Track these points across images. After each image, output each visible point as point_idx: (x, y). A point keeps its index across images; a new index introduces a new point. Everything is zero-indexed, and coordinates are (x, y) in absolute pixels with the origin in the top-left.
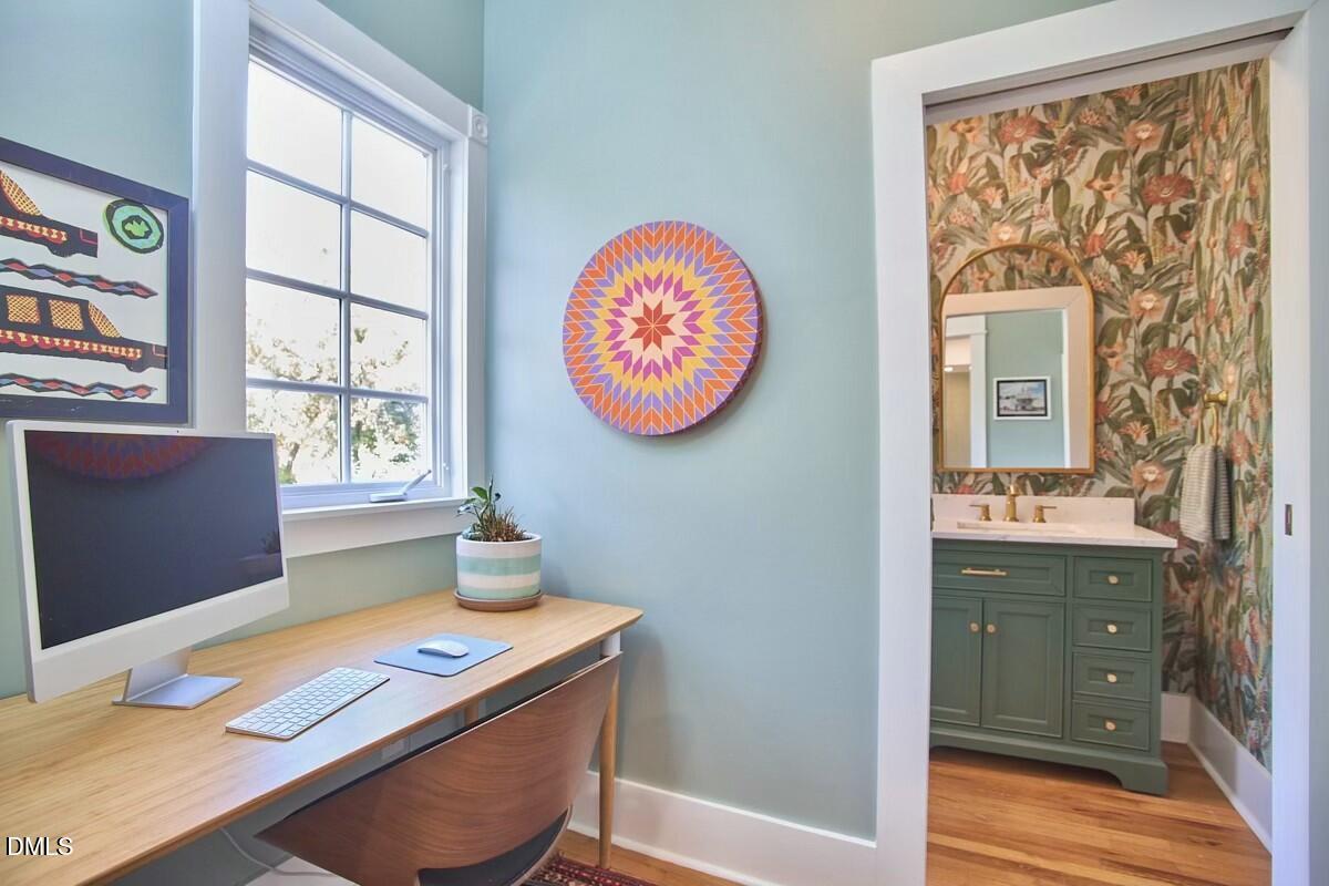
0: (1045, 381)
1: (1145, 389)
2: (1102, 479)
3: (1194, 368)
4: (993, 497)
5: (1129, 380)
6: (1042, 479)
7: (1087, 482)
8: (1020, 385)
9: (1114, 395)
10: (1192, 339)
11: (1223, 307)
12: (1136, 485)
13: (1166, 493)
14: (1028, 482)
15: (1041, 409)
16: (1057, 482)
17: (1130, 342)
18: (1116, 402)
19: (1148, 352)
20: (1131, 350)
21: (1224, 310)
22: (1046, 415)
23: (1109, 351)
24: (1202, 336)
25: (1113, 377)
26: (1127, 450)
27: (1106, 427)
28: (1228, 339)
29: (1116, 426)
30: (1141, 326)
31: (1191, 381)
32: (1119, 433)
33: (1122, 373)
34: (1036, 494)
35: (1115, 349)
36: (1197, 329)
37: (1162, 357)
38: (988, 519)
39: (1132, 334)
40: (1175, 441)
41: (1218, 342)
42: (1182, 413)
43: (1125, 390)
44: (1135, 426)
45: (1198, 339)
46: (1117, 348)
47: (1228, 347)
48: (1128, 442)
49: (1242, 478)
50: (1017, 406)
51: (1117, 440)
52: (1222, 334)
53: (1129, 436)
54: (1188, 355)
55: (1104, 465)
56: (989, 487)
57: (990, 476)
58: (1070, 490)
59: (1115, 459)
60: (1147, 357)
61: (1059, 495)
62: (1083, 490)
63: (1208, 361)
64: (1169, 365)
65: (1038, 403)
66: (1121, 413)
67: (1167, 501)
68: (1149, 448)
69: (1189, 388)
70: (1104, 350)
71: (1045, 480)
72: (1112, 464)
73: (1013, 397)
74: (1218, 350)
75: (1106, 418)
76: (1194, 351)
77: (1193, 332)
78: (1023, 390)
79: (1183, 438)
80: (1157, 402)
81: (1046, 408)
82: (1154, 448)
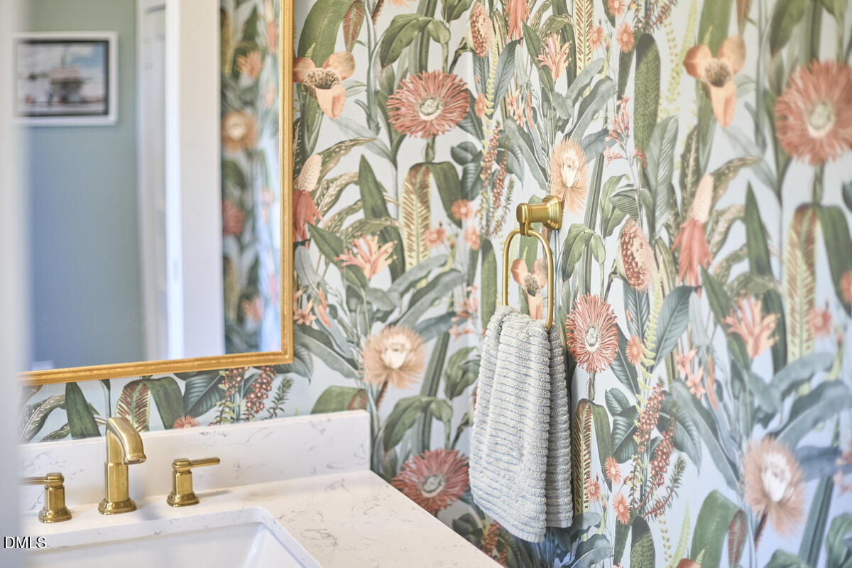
0: (106, 43)
1: (386, 163)
2: (306, 373)
3: (472, 121)
4: (68, 443)
5: (355, 142)
6: (182, 384)
7: (278, 381)
8: (58, 51)
9: (329, 176)
10: (467, 57)
11: (549, 12)
12: (371, 381)
13: (423, 392)
14: (150, 398)
15: (97, 101)
16: (214, 389)
17: (360, 53)
18: (333, 190)
19: (391, 79)
20: (360, 74)
21: (551, 20)
22: (106, 113)
23: (319, 72)
24: (494, 61)
25: (327, 134)
26: (353, 302)
27: (313, 251)
28: (561, 85)
29: (333, 248)
30: (380, 17)
31: (464, 147)
32: (338, 264)
33: (345, 126)
34: (168, 426)
35: (331, 70)
36: (480, 43)
37: (415, 92)
38: (63, 514)
39: (363, 36)
40: (438, 278)
41: (537, 86)
42: (451, 216)
43: (348, 165)
44: (367, 245)
45: (481, 62)
46: (335, 67)
47: (563, 104)
48: (356, 287)
49: (600, 400)
50: (51, 96)
51: (334, 279)
52: (545, 70)
53: (356, 269)
54: (459, 91)
55: (309, 340)
56: (59, 419)
57: (61, 391)
58: (242, 404)
59: (333, 327)
60: (391, 92)
61: (220, 420)
62: (268, 403)
63: (506, 115)
64: (430, 111)
65: (92, 90)
66: (341, 216)
67: (425, 408)
68: (395, 295)
69: (462, 161)
70: (310, 69)
71: (188, 387)
72: (325, 338)
73: (44, 75)
74: (536, 103)
75: (313, 228)
76: (471, 86)
77: (471, 43)
78: (63, 62)
79: (453, 270)
80: (408, 192)
81: (106, 100)
82: (402, 295)
